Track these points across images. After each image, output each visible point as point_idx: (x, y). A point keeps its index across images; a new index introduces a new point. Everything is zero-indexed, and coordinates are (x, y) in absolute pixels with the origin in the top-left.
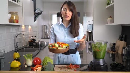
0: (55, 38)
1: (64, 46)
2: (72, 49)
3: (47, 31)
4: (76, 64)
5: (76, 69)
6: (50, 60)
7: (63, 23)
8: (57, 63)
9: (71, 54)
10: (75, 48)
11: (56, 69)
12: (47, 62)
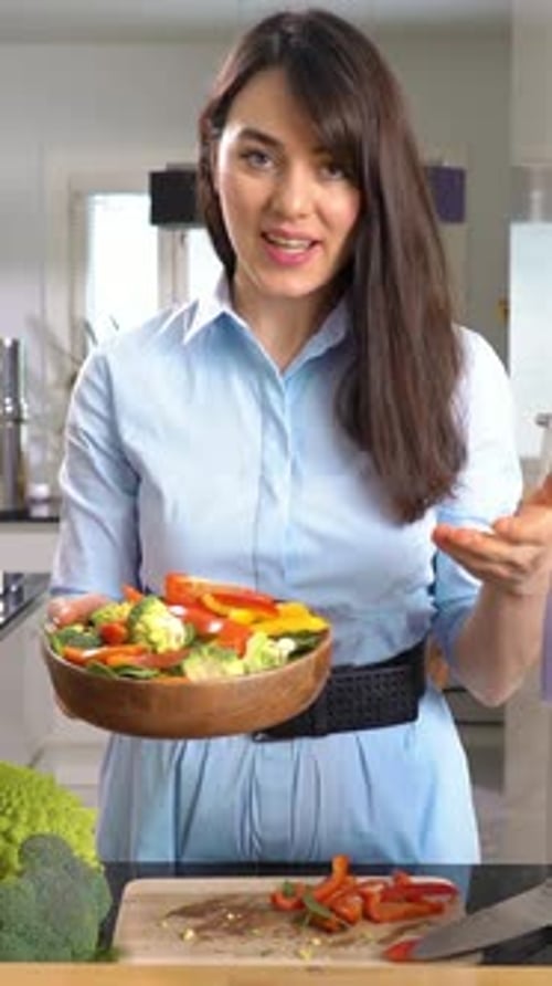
0: (135, 514)
1: (259, 643)
2: (359, 661)
3: (18, 420)
4: (414, 869)
5: (407, 937)
6: (52, 814)
7: (235, 307)
8: (158, 845)
9: (350, 737)
10: (403, 644)
11: (145, 934)
12: (20, 834)
